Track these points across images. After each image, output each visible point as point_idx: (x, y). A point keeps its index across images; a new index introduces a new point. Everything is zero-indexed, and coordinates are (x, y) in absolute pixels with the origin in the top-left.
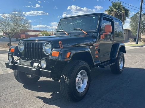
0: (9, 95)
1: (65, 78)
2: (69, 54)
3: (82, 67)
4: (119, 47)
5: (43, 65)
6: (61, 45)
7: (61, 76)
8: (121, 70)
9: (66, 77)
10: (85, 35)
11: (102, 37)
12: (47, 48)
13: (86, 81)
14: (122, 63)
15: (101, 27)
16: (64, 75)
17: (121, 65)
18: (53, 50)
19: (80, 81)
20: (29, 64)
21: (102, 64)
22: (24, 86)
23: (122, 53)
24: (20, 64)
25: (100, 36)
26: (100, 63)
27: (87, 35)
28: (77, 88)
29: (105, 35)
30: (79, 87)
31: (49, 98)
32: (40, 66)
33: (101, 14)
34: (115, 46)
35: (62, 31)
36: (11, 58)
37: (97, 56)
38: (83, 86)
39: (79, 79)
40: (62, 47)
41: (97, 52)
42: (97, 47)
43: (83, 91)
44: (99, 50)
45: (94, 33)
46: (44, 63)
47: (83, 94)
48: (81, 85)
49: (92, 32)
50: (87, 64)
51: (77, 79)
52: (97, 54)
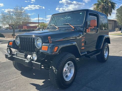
0: (8, 81)
1: (53, 69)
2: (56, 48)
3: (69, 59)
4: (104, 38)
5: (35, 58)
6: (50, 40)
7: (51, 67)
8: (106, 59)
9: (55, 68)
10: (73, 29)
11: (88, 31)
12: (38, 43)
13: (73, 71)
14: (107, 52)
15: (87, 22)
16: (53, 67)
17: (106, 54)
18: (43, 44)
19: (67, 71)
20: (24, 56)
21: (88, 55)
22: (21, 73)
23: (107, 43)
24: (16, 56)
25: (86, 30)
26: (86, 54)
27: (74, 29)
28: (65, 77)
29: (90, 29)
30: (67, 76)
31: (41, 85)
32: (32, 58)
33: (87, 11)
34: (101, 37)
35: (53, 26)
36: (9, 50)
37: (83, 48)
38: (70, 75)
39: (67, 69)
40: (51, 41)
41: (83, 44)
42: (83, 40)
43: (70, 80)
44: (85, 43)
45: (81, 27)
46: (35, 56)
47: (70, 82)
48: (69, 74)
49: (79, 26)
50: (73, 56)
51: (65, 69)
52: (83, 46)
